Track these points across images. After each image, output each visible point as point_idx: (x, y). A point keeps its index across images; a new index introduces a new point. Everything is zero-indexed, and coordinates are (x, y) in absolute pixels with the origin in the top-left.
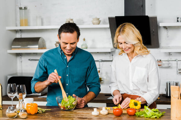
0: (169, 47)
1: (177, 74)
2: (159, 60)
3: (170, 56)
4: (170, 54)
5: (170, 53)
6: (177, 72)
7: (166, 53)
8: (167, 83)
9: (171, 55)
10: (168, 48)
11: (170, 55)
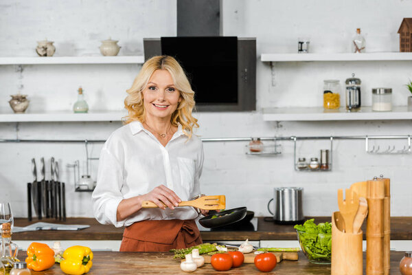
0: (276, 108)
1: (296, 170)
2: (255, 139)
3: (279, 129)
4: (280, 124)
5: (278, 122)
6: (295, 165)
7: (268, 122)
8: (278, 192)
9: (281, 126)
10: (274, 110)
11: (278, 127)
